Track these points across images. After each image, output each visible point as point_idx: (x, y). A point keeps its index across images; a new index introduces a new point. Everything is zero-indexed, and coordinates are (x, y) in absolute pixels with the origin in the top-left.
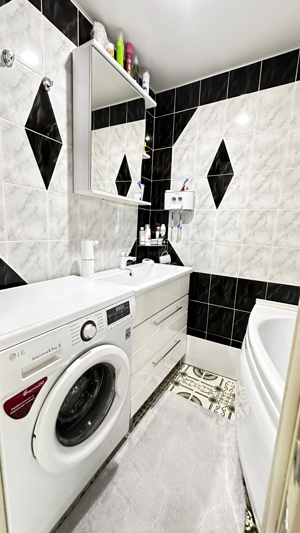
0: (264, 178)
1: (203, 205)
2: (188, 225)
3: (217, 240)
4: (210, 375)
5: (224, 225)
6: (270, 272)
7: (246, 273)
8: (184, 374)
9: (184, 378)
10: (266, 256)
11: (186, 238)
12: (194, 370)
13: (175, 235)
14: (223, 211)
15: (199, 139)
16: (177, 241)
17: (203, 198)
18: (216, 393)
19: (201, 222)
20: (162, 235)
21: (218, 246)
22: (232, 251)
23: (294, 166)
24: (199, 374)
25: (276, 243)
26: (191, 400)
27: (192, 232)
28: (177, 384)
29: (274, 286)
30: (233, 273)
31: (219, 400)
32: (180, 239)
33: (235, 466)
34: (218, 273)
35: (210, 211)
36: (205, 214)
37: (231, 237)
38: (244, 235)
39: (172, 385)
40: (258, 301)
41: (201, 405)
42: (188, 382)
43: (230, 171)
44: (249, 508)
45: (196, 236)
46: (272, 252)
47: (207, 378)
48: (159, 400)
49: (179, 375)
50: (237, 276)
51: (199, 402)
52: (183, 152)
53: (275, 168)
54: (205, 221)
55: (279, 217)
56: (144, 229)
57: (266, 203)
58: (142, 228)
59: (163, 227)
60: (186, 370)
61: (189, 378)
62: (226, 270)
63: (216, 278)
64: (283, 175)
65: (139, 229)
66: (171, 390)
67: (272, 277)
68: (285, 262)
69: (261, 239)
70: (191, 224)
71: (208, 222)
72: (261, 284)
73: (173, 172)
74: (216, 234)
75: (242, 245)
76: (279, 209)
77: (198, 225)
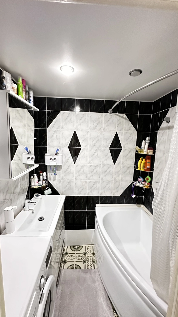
0: (95, 151)
1: (67, 162)
2: (60, 171)
3: (76, 179)
4: (79, 247)
5: (79, 172)
6: (100, 192)
7: (90, 193)
8: (67, 253)
9: (67, 256)
10: (99, 185)
11: (59, 178)
12: (71, 248)
13: (52, 177)
14: (78, 165)
15: (62, 128)
16: (54, 180)
17: (67, 158)
18: (85, 257)
19: (67, 170)
20: (45, 179)
21: (76, 182)
22: (84, 184)
23: (106, 147)
24: (74, 250)
25: (102, 179)
26: (76, 268)
27: (62, 175)
28: (65, 262)
29: (102, 197)
30: (85, 194)
31: (87, 260)
32: (56, 179)
33: (104, 293)
34: (78, 195)
35: (71, 165)
36: (69, 166)
37: (83, 177)
38: (88, 176)
39: (63, 264)
40: (97, 205)
41: (81, 268)
42: (70, 258)
43: (80, 146)
44: (114, 309)
45: (64, 177)
46: (101, 183)
47: (78, 249)
48: (60, 279)
49: (64, 255)
50: (87, 195)
51: (79, 267)
52: (53, 133)
53: (99, 147)
54: (69, 170)
55: (102, 168)
56: (33, 177)
57: (96, 162)
58: (32, 177)
59: (45, 173)
60: (67, 251)
61: (70, 255)
62: (81, 193)
63: (77, 197)
64: (102, 151)
65: (30, 178)
66: (63, 268)
67: (101, 194)
68: (105, 187)
69: (95, 178)
70: (61, 171)
71: (71, 170)
72: (98, 197)
73: (48, 143)
74: (75, 176)
75: (88, 181)
76: (102, 165)
77: (65, 171)
